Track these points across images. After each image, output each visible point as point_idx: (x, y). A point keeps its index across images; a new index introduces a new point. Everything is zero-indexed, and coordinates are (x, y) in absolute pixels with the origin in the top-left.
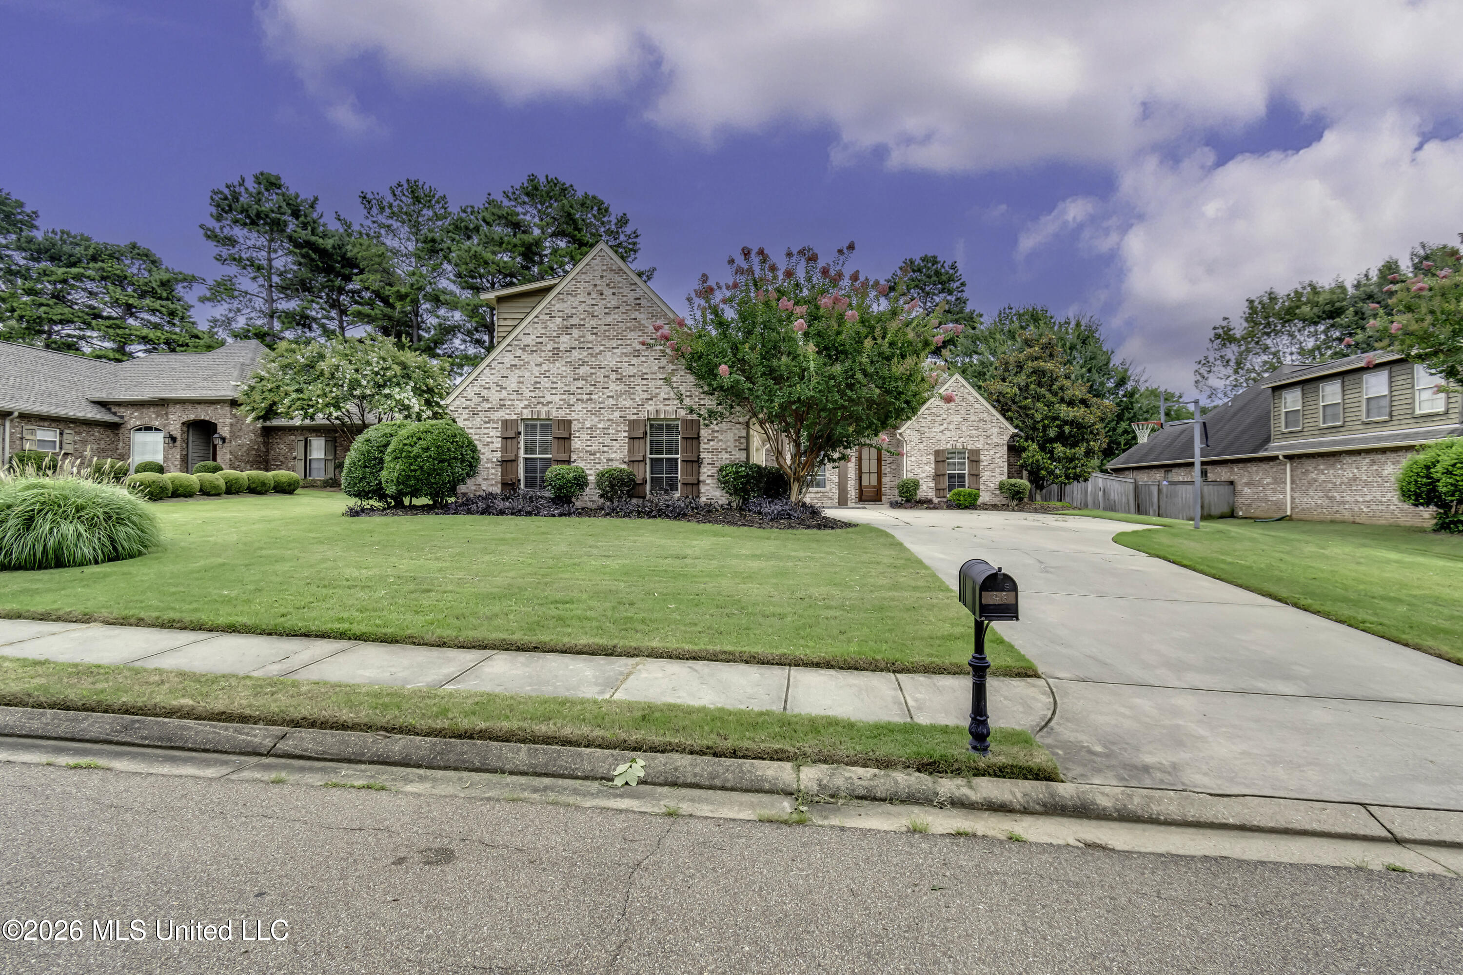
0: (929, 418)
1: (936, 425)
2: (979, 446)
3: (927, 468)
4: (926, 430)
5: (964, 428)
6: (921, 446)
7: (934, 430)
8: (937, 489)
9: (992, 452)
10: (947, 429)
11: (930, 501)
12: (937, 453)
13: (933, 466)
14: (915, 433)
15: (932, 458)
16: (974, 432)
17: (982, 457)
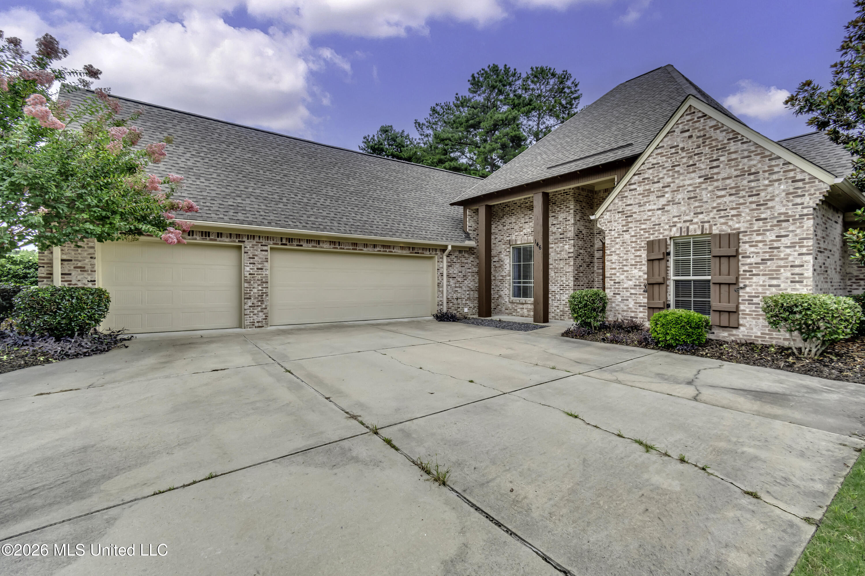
0: (640, 189)
1: (652, 197)
2: (742, 226)
3: (636, 272)
4: (636, 209)
5: (705, 196)
6: (627, 236)
7: (648, 207)
8: (649, 308)
9: (771, 236)
10: (672, 202)
11: (635, 327)
12: (651, 245)
13: (645, 268)
14: (617, 216)
15: (644, 254)
16: (727, 199)
17: (745, 248)
